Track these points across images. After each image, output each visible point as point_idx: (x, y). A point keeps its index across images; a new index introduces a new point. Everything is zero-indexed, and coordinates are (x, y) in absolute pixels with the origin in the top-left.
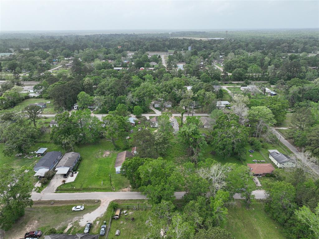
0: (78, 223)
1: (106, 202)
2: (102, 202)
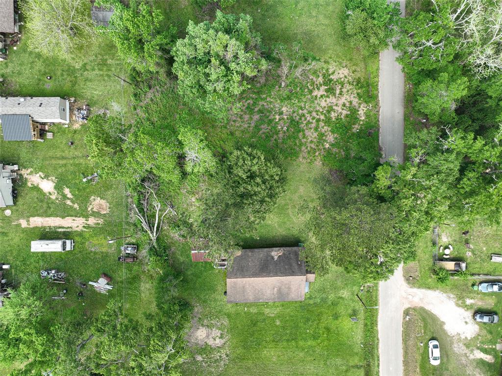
0: (472, 339)
1: (410, 297)
2: (410, 306)
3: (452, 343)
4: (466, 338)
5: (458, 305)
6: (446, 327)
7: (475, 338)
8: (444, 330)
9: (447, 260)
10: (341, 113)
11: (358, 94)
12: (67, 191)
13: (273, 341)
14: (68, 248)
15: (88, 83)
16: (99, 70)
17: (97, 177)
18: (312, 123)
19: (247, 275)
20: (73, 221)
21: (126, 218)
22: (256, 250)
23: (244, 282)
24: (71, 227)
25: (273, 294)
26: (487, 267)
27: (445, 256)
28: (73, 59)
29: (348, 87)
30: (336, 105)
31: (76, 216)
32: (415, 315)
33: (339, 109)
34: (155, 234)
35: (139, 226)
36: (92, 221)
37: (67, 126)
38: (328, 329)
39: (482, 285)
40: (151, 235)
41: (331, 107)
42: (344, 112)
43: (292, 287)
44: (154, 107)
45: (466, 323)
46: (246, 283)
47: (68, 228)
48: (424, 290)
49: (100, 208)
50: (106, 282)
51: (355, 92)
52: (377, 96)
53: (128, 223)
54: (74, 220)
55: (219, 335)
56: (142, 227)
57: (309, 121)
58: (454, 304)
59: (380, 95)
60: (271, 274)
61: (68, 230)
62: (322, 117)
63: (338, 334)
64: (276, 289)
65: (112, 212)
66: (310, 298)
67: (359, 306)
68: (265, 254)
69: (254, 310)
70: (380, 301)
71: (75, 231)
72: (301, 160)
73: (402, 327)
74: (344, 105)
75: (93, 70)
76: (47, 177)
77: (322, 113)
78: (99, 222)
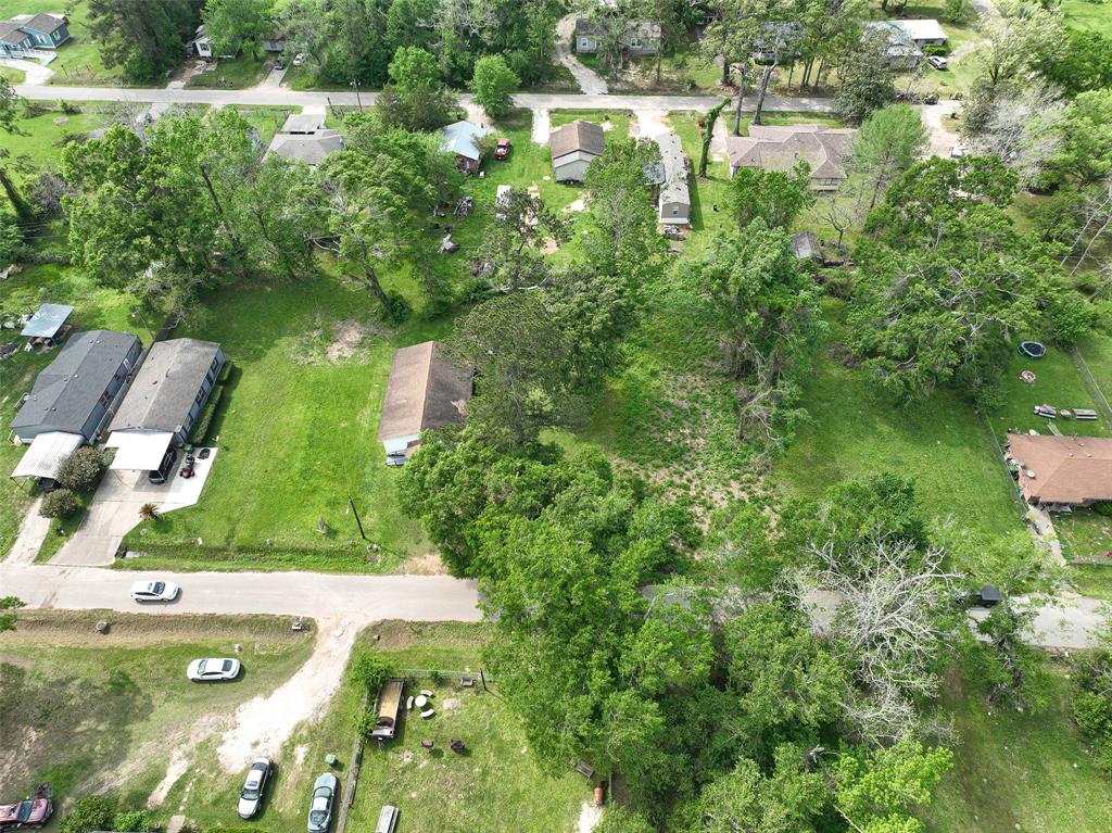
0: (215, 754)
1: (339, 632)
2: (320, 631)
3: (218, 710)
4: (222, 743)
5: (299, 726)
6: (258, 700)
7: (215, 766)
8: (252, 695)
9: (403, 703)
23: (425, 361)
25: (397, 402)
27: (411, 698)
32: (299, 640)
38: (313, 491)
39: (333, 781)
45: (256, 744)
46: (423, 363)
48: (346, 656)
50: (448, 248)
55: (344, 355)
58: (305, 718)
70: (343, 577)
77: (700, 493)
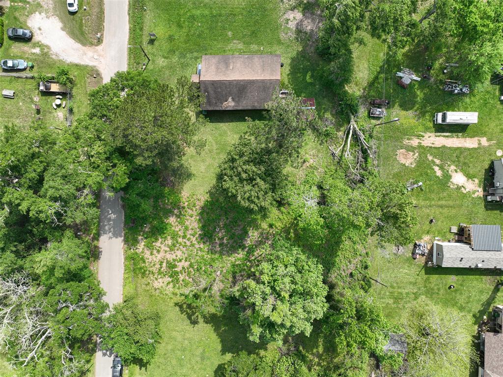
0: (35, 12)
1: (96, 57)
2: (97, 48)
3: (55, 8)
4: (40, 13)
5: (48, 47)
6: (60, 25)
7: (31, 13)
8: (62, 22)
9: (58, 94)
10: (161, 243)
11: (144, 262)
12: (439, 173)
13: (235, 15)
14: (440, 115)
15: (413, 280)
16: (401, 293)
17: (408, 187)
18: (190, 234)
19: (260, 82)
20: (434, 142)
21: (380, 144)
22: (250, 108)
23: (263, 75)
24: (436, 136)
25: (234, 63)
26: (18, 85)
27: (61, 97)
28: (427, 305)
29: (154, 269)
30: (166, 252)
31: (431, 147)
32: (91, 38)
33: (164, 248)
34: (352, 128)
35: (368, 136)
36: (415, 142)
37: (436, 238)
38: (180, 26)
39: (23, 67)
40: (356, 126)
41: (171, 250)
42: (158, 244)
43: (215, 70)
44: (348, 255)
45: (40, 29)
46: (261, 74)
47: (439, 136)
48: (82, 63)
49: (406, 155)
50: (403, 80)
51: (147, 264)
52: (126, 259)
53: (379, 139)
54: (433, 144)
55: (289, 22)
56: (364, 134)
57: (194, 236)
58: (52, 49)
59: (123, 260)
60: (235, 82)
61: (439, 134)
62: (180, 240)
63: (169, 20)
64: (231, 67)
65: (394, 151)
66: (196, 58)
67: (148, 49)
68: (240, 104)
69: (254, 47)
70: (126, 53)
71: (432, 132)
72: (203, 198)
73: (105, 26)
74: (158, 251)
75: (407, 294)
76: (459, 188)
77: (181, 244)
78: (407, 141)
